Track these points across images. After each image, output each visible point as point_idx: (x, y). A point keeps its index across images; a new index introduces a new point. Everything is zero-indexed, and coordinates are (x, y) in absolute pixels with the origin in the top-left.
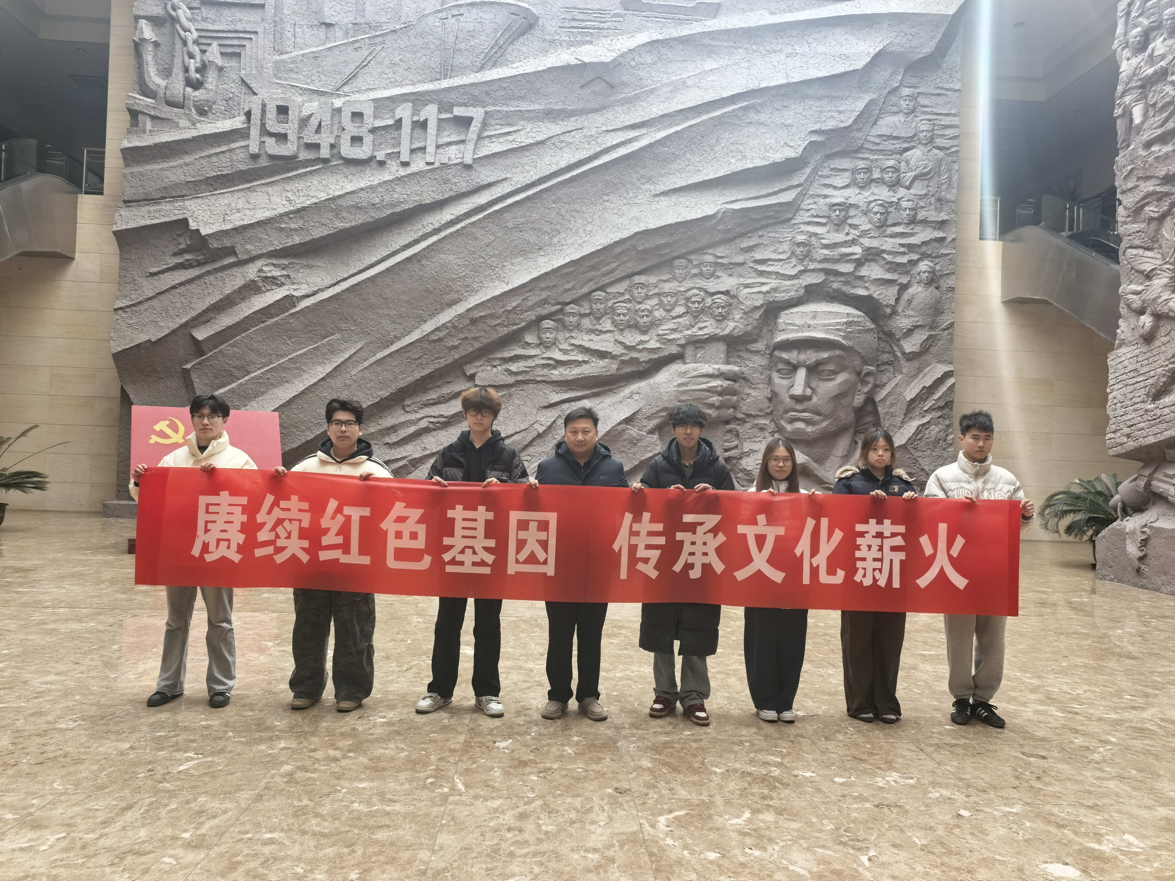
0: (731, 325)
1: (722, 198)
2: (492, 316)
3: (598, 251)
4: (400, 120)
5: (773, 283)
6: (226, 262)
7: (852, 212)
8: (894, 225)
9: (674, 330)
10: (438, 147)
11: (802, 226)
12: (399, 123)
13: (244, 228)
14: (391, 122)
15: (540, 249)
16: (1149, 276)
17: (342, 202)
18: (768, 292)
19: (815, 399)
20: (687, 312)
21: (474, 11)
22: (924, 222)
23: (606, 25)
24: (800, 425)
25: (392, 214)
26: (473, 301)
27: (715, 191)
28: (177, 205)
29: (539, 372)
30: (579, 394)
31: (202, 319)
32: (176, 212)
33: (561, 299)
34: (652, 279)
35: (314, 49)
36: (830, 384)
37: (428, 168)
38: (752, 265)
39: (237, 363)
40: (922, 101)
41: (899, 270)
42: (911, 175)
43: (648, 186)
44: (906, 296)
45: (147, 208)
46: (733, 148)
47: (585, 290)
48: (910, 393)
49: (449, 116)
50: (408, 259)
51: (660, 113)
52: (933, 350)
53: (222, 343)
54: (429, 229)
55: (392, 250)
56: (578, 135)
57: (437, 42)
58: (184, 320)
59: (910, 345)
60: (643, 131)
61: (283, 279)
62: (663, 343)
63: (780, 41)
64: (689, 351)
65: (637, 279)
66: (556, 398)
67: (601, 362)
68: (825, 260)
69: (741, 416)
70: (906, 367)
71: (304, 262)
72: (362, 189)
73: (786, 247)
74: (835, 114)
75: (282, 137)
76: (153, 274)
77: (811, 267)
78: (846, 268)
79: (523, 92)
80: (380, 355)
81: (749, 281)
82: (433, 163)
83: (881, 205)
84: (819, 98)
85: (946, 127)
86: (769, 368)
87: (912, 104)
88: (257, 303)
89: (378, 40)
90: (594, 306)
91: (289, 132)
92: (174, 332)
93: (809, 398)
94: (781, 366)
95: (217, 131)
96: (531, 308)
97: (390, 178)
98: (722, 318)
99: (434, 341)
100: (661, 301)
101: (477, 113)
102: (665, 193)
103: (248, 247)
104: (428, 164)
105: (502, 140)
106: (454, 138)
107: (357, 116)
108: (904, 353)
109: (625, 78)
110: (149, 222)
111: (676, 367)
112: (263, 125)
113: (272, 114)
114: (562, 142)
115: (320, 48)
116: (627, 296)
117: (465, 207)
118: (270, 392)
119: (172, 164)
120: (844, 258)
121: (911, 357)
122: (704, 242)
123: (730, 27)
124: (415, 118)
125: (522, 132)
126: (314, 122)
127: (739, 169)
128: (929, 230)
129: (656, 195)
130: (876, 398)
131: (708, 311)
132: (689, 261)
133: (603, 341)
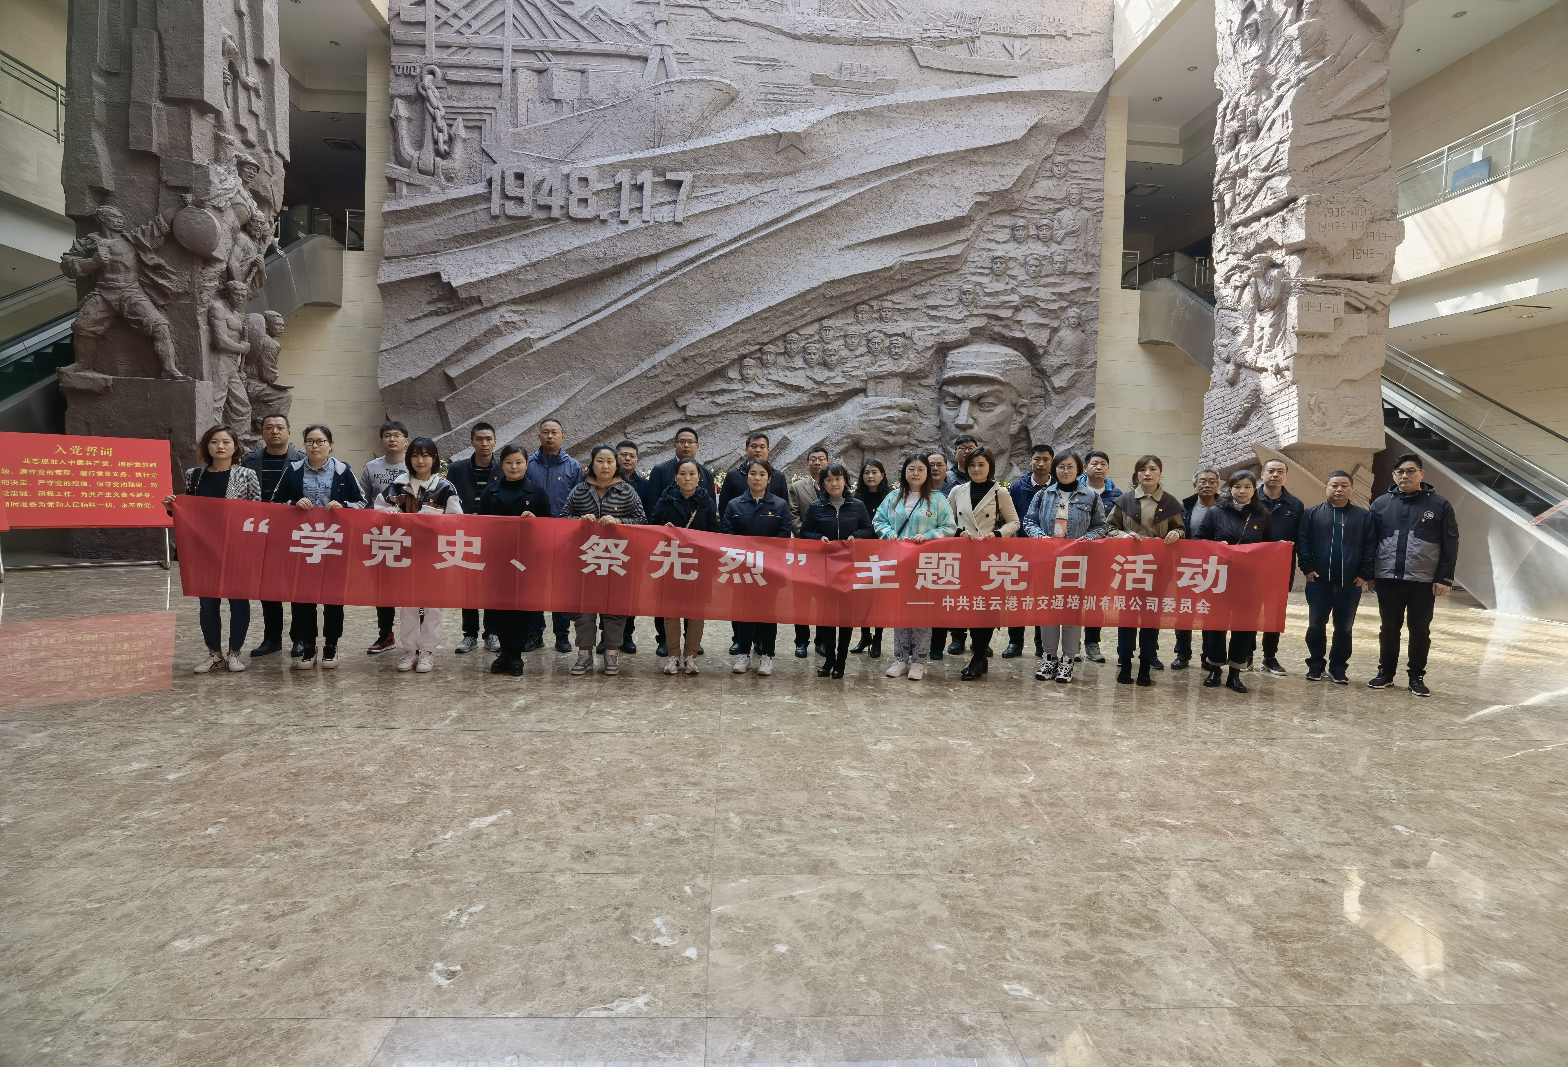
0: (906, 363)
1: (899, 252)
2: (701, 355)
3: (792, 299)
4: (620, 183)
6: (473, 309)
7: (1012, 264)
8: (1047, 276)
9: (858, 368)
10: (652, 207)
11: (968, 276)
12: (619, 187)
13: (488, 280)
14: (612, 185)
15: (742, 296)
17: (570, 256)
18: (938, 334)
19: (977, 428)
20: (869, 352)
21: (683, 87)
22: (1073, 273)
23: (798, 98)
25: (614, 266)
26: (685, 342)
27: (893, 245)
28: (430, 260)
29: (742, 403)
30: (776, 422)
31: (454, 359)
32: (430, 266)
33: (760, 340)
34: (839, 323)
35: (545, 122)
36: (989, 415)
37: (644, 225)
38: (924, 310)
39: (484, 396)
40: (1072, 167)
41: (1051, 315)
42: (1062, 232)
43: (835, 241)
44: (1056, 339)
45: (405, 263)
46: (909, 207)
47: (780, 332)
48: (1058, 422)
49: (662, 179)
50: (629, 306)
51: (846, 176)
52: (1078, 385)
53: (471, 380)
54: (646, 280)
55: (614, 298)
56: (774, 195)
57: (651, 115)
58: (439, 360)
59: (1059, 381)
60: (831, 192)
61: (521, 324)
62: (848, 379)
63: (950, 113)
64: (871, 385)
65: (826, 323)
66: (755, 426)
67: (794, 395)
68: (988, 306)
69: (914, 442)
70: (1056, 399)
71: (538, 308)
72: (588, 245)
73: (954, 294)
74: (997, 179)
76: (411, 321)
77: (976, 312)
78: (1006, 313)
79: (727, 158)
80: (605, 390)
81: (922, 324)
82: (648, 222)
83: (1036, 259)
84: (983, 164)
86: (938, 400)
87: (1063, 170)
88: (499, 345)
89: (600, 113)
90: (788, 346)
91: (525, 196)
92: (431, 370)
93: (971, 427)
94: (948, 399)
95: (465, 195)
96: (734, 348)
97: (612, 235)
98: (898, 358)
99: (652, 377)
100: (846, 342)
101: (686, 177)
102: (849, 247)
103: (492, 296)
104: (644, 222)
105: (708, 200)
107: (583, 180)
108: (1053, 388)
109: (815, 145)
110: (407, 276)
111: (859, 399)
112: (503, 189)
113: (510, 180)
114: (760, 202)
115: (550, 121)
116: (817, 338)
117: (677, 260)
119: (425, 225)
120: (1004, 305)
121: (1060, 391)
122: (884, 290)
123: (906, 101)
124: (633, 182)
125: (725, 193)
126: (546, 187)
127: (914, 226)
128: (1077, 281)
129: (842, 249)
130: (1030, 427)
131: (886, 350)
132: (871, 307)
133: (795, 376)
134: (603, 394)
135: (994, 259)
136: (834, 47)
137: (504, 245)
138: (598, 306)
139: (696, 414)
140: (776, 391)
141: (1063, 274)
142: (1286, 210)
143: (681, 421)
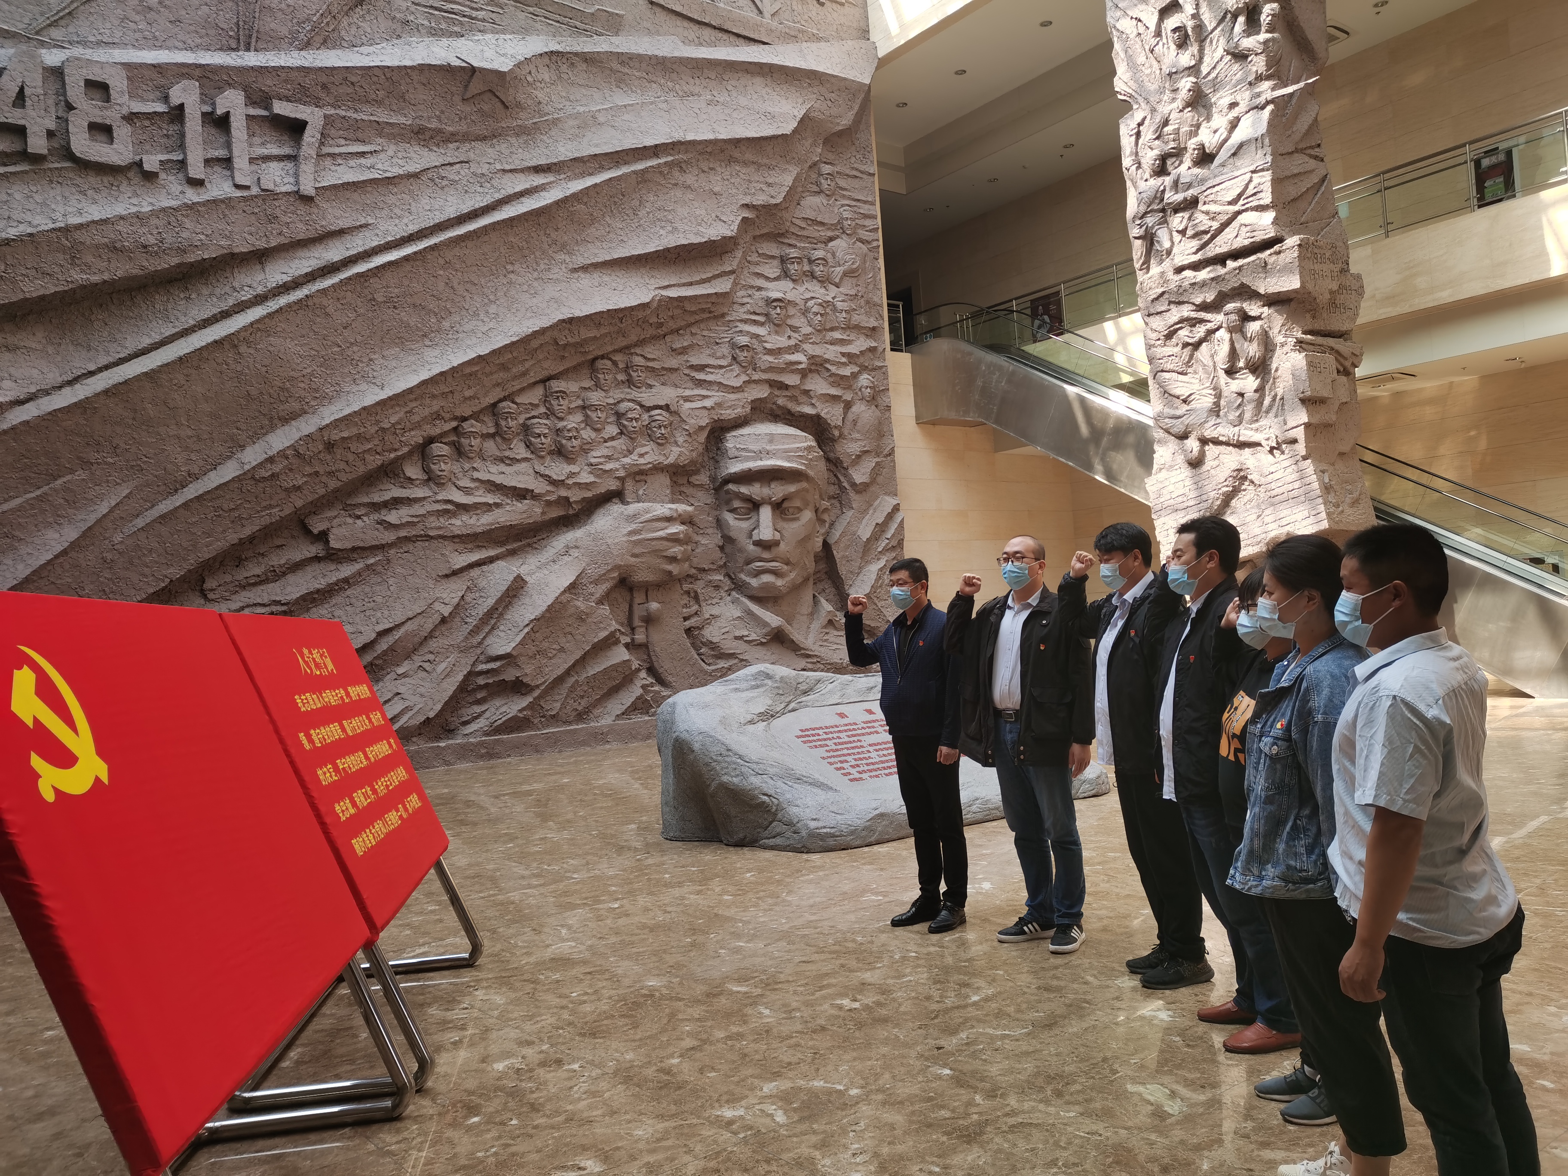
0: (676, 450)
1: (652, 281)
2: (359, 437)
3: (511, 344)
4: (181, 107)
7: (792, 311)
8: (832, 329)
9: (609, 458)
10: (252, 160)
11: (738, 324)
12: (178, 114)
14: (161, 108)
15: (425, 336)
16: (1185, 402)
17: (81, 236)
18: (712, 408)
19: (782, 545)
20: (622, 433)
22: (857, 328)
23: (480, 14)
24: (767, 578)
25: (179, 265)
26: (330, 414)
29: (433, 522)
30: (492, 553)
33: (458, 413)
34: (572, 386)
36: (795, 525)
37: (239, 193)
38: (687, 371)
40: (842, 183)
41: (843, 384)
42: (839, 270)
43: (562, 256)
44: (850, 416)
46: (659, 215)
47: (490, 400)
48: (865, 531)
49: (265, 113)
50: (218, 343)
51: (571, 156)
52: (880, 479)
54: (246, 295)
56: (464, 171)
60: (550, 178)
62: (597, 476)
63: (697, 81)
64: (629, 485)
66: (460, 560)
67: (519, 505)
68: (771, 369)
69: (693, 571)
72: (122, 218)
73: (725, 350)
74: (765, 188)
77: (756, 377)
78: (792, 380)
79: (381, 94)
81: (688, 393)
82: (247, 188)
83: (820, 304)
84: (745, 164)
85: (866, 216)
86: (717, 507)
87: (831, 184)
90: (503, 423)
93: (776, 543)
94: (737, 504)
96: (417, 426)
97: (174, 203)
98: (663, 442)
99: (264, 480)
100: (587, 416)
101: (311, 115)
102: (585, 268)
104: (238, 187)
105: (352, 163)
106: (274, 150)
107: (97, 88)
108: (853, 485)
109: (521, 97)
114: (443, 178)
116: (542, 410)
117: (305, 263)
120: (790, 367)
122: (633, 338)
123: (641, 52)
124: (207, 109)
125: (382, 156)
126: (9, 86)
127: (672, 244)
128: (862, 338)
129: (575, 270)
130: (831, 541)
131: (648, 432)
132: (615, 363)
133: (517, 473)
134: (163, 517)
135: (770, 302)
138: (146, 342)
139: (348, 545)
140: (490, 499)
141: (850, 327)
142: (1268, 252)
143: (317, 559)
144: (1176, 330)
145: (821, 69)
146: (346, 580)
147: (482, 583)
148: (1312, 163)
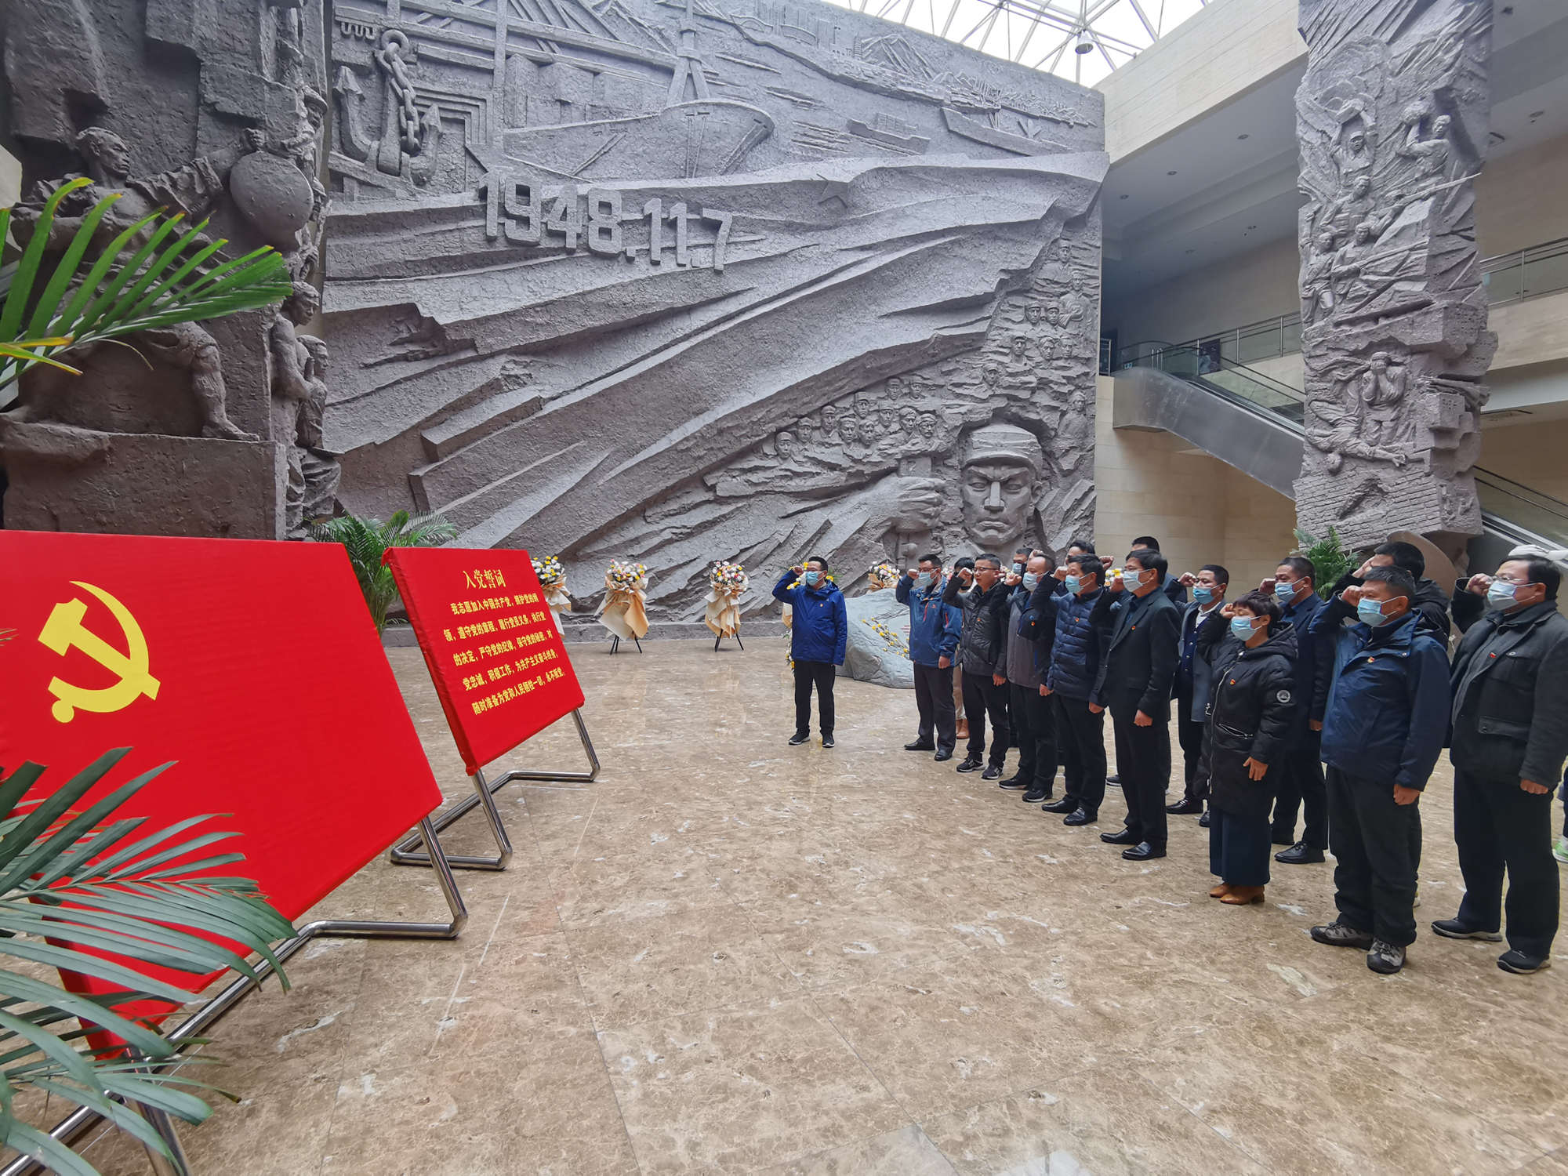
0: (937, 442)
1: (933, 324)
2: (738, 427)
4: (650, 215)
5: (968, 405)
6: (462, 356)
7: (1029, 345)
8: (1057, 359)
9: (892, 445)
10: (688, 248)
11: (990, 355)
12: (648, 220)
13: (487, 319)
14: (639, 216)
15: (782, 361)
16: (1333, 425)
17: (591, 298)
18: (965, 413)
19: (1005, 510)
20: (902, 429)
21: (720, 111)
22: (1076, 358)
23: (834, 145)
24: (992, 532)
25: (643, 316)
26: (722, 411)
27: (927, 317)
28: (397, 286)
29: (778, 482)
30: (812, 504)
31: (437, 420)
32: (398, 295)
33: (799, 413)
34: (871, 396)
35: (550, 127)
36: (1016, 497)
37: (679, 269)
38: (950, 387)
39: (478, 470)
40: (1075, 253)
41: (1061, 398)
42: (1067, 316)
43: (873, 307)
44: (1064, 422)
45: (361, 288)
46: (942, 278)
47: (819, 404)
48: (1066, 504)
49: (698, 217)
50: (661, 366)
51: (886, 238)
52: (1082, 467)
53: (459, 448)
54: (679, 335)
55: (642, 353)
56: (816, 251)
57: (684, 139)
58: (416, 421)
59: (1067, 464)
60: (871, 253)
61: (526, 379)
62: (883, 457)
63: (977, 184)
64: (904, 464)
65: (861, 395)
66: (793, 508)
67: (831, 474)
68: (1010, 387)
69: (941, 524)
70: (1062, 482)
71: (544, 360)
72: (613, 286)
73: (978, 372)
74: (1018, 257)
75: (524, 221)
76: (367, 366)
77: (998, 392)
78: (1024, 395)
79: (767, 202)
80: (626, 466)
81: (949, 402)
82: (684, 266)
83: (1051, 341)
84: (1006, 241)
85: (1090, 277)
86: (960, 482)
87: (1067, 254)
88: (501, 405)
89: (619, 127)
90: (826, 420)
91: (531, 216)
92: (403, 434)
93: (1000, 509)
94: (975, 480)
95: (443, 206)
96: (773, 421)
97: (643, 276)
98: (929, 436)
99: (682, 451)
100: (880, 417)
101: (725, 217)
102: (888, 316)
103: (489, 340)
104: (679, 265)
105: (747, 248)
106: (702, 241)
107: (605, 206)
108: (1061, 470)
109: (856, 200)
110: (366, 305)
111: (893, 479)
112: (501, 204)
113: (511, 195)
114: (802, 256)
115: (556, 127)
116: (852, 412)
117: (715, 314)
118: (515, 503)
119: (385, 239)
120: (1023, 386)
121: (1067, 474)
122: (916, 364)
123: (940, 165)
124: (665, 216)
125: (765, 242)
126: (559, 207)
127: (949, 298)
128: (1079, 365)
129: (881, 317)
130: (1041, 509)
131: (918, 428)
132: (902, 381)
133: (832, 453)
134: (625, 471)
135: (1015, 339)
136: (870, 95)
137: (501, 276)
138: (622, 363)
139: (727, 494)
140: (814, 469)
141: (1069, 358)
142: (1417, 313)
143: (708, 502)
144: (1331, 370)
145: (1066, 172)
146: (724, 516)
147: (805, 523)
148: (1465, 243)
